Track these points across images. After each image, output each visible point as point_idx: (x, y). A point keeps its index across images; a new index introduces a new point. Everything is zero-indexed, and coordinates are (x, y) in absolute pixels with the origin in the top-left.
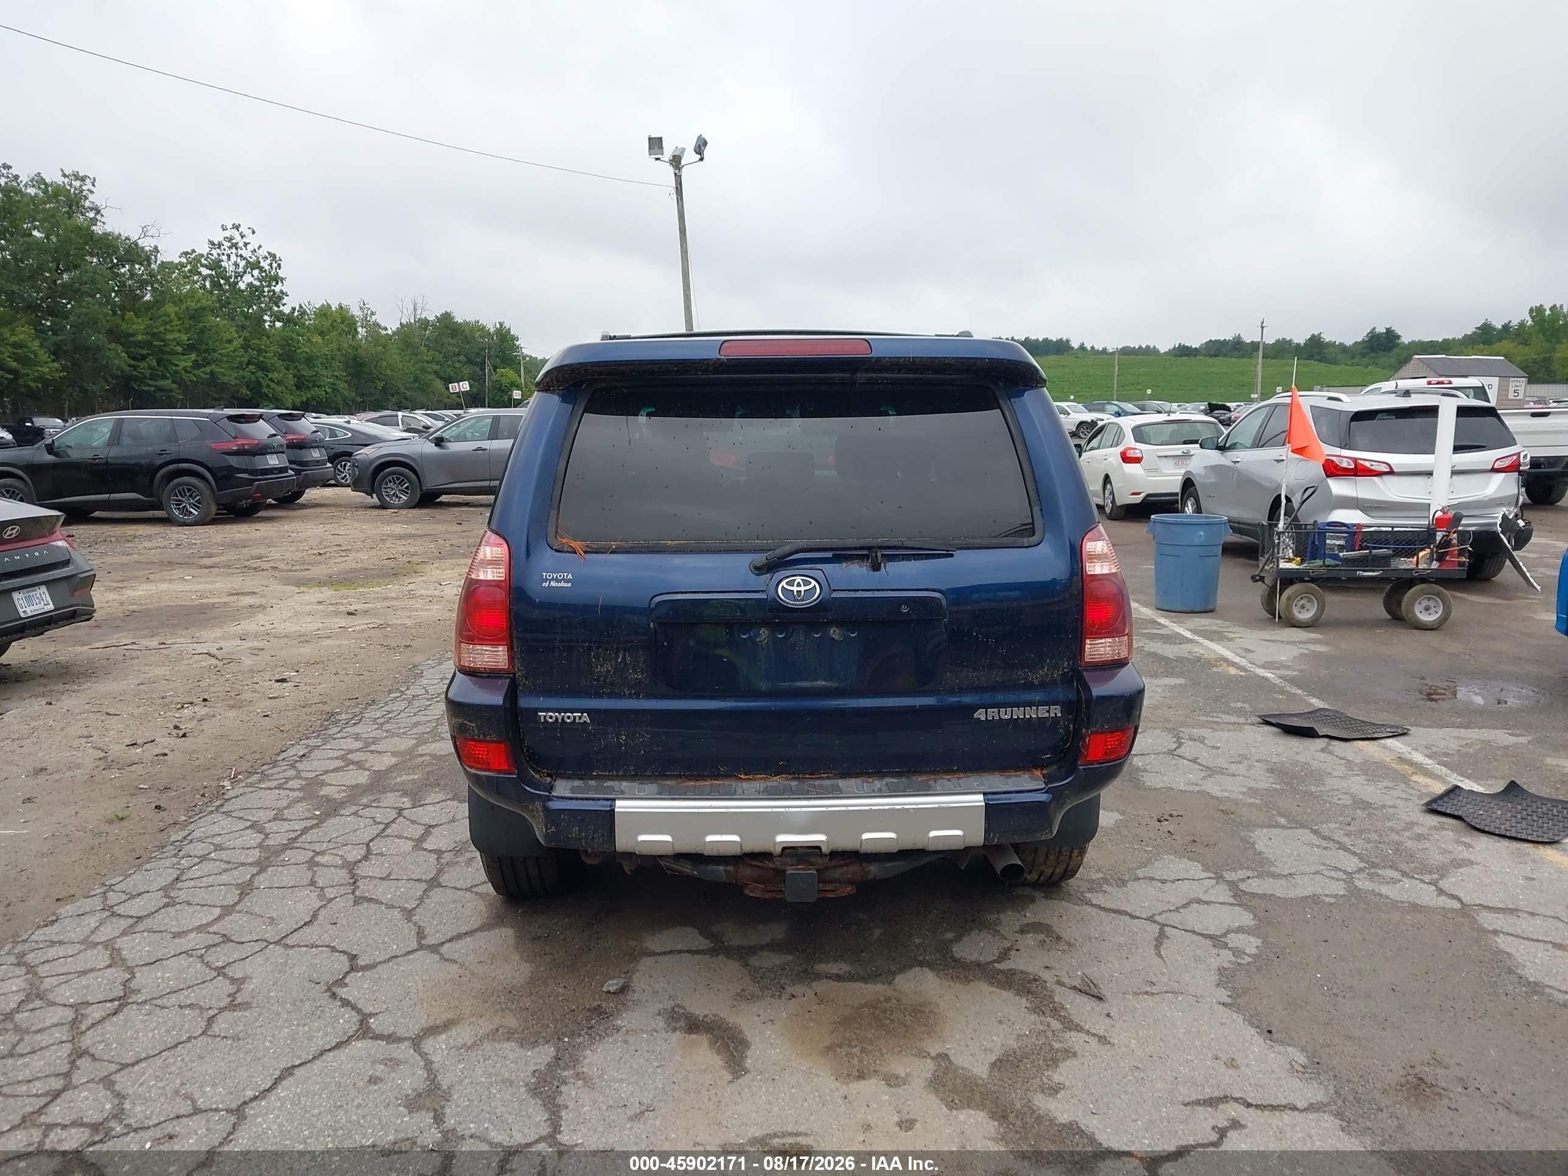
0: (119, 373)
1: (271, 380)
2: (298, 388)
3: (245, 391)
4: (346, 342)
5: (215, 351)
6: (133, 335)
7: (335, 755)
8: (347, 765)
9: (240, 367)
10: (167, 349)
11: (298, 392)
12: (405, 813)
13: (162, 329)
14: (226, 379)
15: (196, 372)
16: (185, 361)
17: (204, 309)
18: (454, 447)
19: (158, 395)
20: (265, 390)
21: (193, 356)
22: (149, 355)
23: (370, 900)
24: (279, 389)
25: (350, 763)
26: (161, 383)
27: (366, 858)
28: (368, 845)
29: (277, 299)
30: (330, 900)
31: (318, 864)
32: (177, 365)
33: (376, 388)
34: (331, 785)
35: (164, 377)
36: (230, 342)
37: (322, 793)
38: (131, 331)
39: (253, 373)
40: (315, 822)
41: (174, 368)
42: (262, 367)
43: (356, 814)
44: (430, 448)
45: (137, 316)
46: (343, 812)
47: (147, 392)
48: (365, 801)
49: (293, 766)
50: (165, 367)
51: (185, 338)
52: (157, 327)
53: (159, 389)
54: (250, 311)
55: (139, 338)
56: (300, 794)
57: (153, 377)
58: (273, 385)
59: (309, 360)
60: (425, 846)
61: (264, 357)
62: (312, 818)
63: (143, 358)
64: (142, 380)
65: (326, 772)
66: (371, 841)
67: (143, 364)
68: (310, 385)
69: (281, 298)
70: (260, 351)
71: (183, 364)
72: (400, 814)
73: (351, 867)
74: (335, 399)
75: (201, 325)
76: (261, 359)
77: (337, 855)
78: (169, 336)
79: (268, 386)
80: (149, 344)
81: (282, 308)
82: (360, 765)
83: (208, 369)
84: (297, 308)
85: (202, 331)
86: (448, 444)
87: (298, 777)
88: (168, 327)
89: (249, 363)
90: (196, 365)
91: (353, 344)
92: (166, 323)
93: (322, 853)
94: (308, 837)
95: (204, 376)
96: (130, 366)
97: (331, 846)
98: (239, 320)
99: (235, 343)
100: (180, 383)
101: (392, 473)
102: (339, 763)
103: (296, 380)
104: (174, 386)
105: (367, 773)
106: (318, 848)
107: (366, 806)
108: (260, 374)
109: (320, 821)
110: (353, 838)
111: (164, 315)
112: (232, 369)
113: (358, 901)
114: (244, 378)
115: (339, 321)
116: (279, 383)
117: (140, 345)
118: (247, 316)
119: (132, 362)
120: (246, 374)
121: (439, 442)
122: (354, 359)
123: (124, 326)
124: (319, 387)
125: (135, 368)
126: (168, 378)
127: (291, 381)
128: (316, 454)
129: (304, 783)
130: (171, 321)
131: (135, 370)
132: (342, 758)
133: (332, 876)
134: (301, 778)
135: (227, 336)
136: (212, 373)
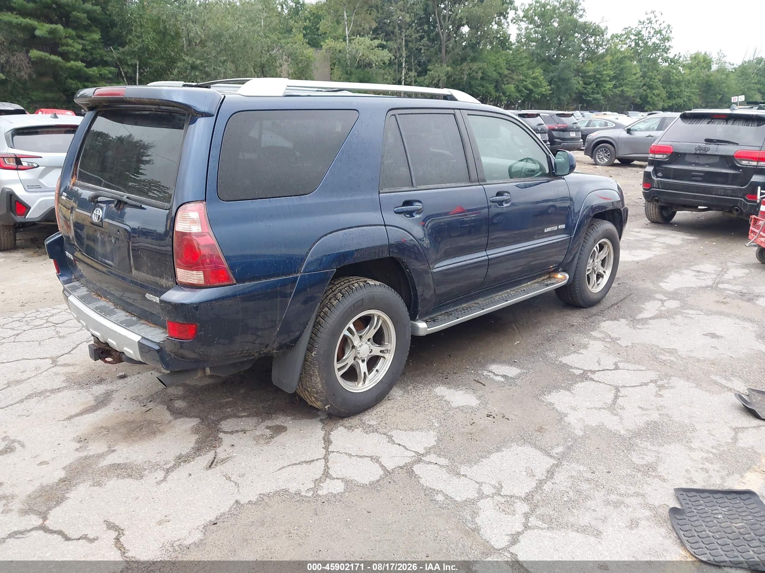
0: (577, 91)
1: (654, 94)
2: (669, 98)
3: (638, 100)
4: (703, 74)
5: (626, 79)
6: (588, 72)
9: (638, 87)
10: (602, 79)
11: (668, 101)
13: (602, 69)
14: (628, 94)
15: (615, 90)
16: (610, 85)
17: (625, 57)
18: (637, 134)
19: (593, 102)
20: (649, 99)
21: (614, 82)
22: (593, 82)
24: (656, 99)
26: (596, 96)
29: (666, 50)
32: (605, 87)
33: (716, 99)
35: (598, 93)
36: (635, 74)
38: (587, 70)
39: (645, 91)
41: (604, 89)
42: (651, 87)
44: (623, 134)
45: (592, 63)
47: (589, 100)
50: (600, 88)
51: (612, 73)
52: (600, 68)
53: (595, 99)
54: (652, 57)
55: (590, 74)
57: (593, 93)
58: (654, 97)
59: (678, 83)
61: (653, 82)
63: (590, 83)
64: (587, 95)
67: (589, 87)
68: (676, 97)
69: (668, 49)
70: (651, 78)
71: (608, 86)
74: (689, 105)
75: (622, 66)
76: (651, 83)
78: (605, 72)
79: (651, 97)
80: (594, 77)
81: (668, 55)
83: (621, 89)
84: (678, 54)
85: (622, 69)
86: (635, 132)
88: (605, 68)
89: (644, 85)
90: (615, 87)
91: (708, 73)
92: (604, 66)
95: (618, 92)
96: (583, 87)
98: (644, 62)
99: (637, 75)
100: (604, 95)
101: (602, 147)
103: (668, 94)
104: (602, 97)
108: (648, 91)
111: (605, 62)
112: (633, 89)
114: (639, 93)
115: (702, 61)
116: (658, 95)
117: (590, 77)
118: (648, 60)
119: (584, 86)
120: (641, 91)
121: (629, 131)
122: (707, 82)
123: (585, 68)
124: (680, 98)
125: (585, 88)
126: (599, 94)
127: (664, 95)
128: (573, 135)
130: (607, 65)
131: (585, 89)
135: (634, 71)
136: (622, 91)
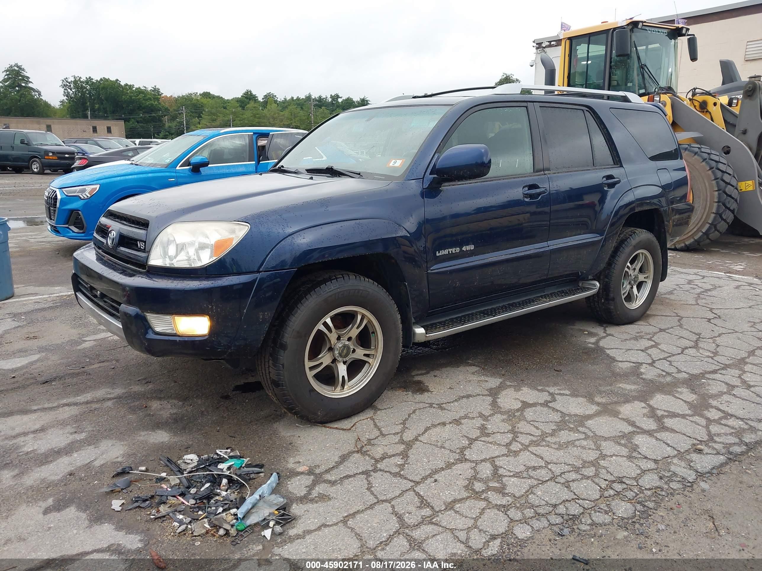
7: (667, 433)
8: (663, 416)
12: (650, 361)
23: (695, 333)
25: (659, 420)
27: (686, 348)
28: (682, 353)
30: (711, 338)
31: (713, 353)
34: (685, 402)
37: (694, 397)
40: (707, 376)
43: (679, 371)
46: (686, 376)
48: (668, 379)
49: (711, 438)
56: (711, 401)
60: (654, 344)
62: (709, 379)
65: (683, 416)
66: (679, 354)
72: (654, 362)
73: (696, 346)
77: (700, 353)
82: (652, 413)
87: (709, 421)
93: (708, 357)
94: (714, 367)
97: (702, 359)
102: (669, 422)
105: (652, 403)
106: (710, 360)
107: (668, 374)
109: (702, 375)
110: (688, 358)
113: (699, 334)
129: (706, 412)
132: (663, 428)
133: (707, 345)
134: (708, 419)
